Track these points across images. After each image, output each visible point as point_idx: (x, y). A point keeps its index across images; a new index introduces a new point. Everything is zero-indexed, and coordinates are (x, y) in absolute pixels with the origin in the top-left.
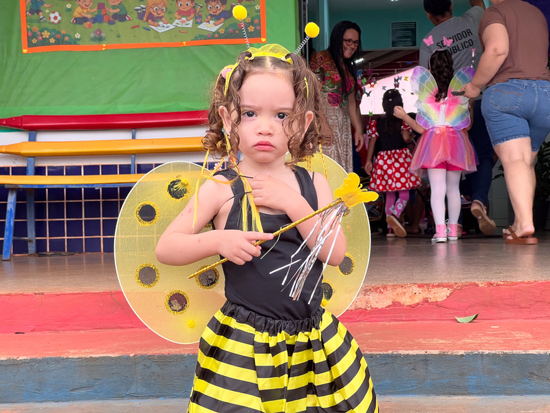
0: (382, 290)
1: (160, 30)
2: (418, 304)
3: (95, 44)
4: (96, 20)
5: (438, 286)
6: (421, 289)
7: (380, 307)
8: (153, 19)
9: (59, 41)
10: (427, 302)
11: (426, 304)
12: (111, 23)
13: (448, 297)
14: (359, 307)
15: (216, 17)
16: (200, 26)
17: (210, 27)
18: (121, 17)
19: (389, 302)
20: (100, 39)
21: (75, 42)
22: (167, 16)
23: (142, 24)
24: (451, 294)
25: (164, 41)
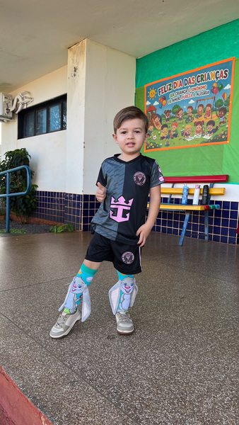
1: (189, 140)
3: (166, 147)
4: (167, 137)
8: (187, 135)
9: (155, 147)
12: (172, 138)
15: (210, 132)
16: (204, 137)
17: (207, 137)
18: (176, 135)
20: (168, 145)
21: (160, 147)
22: (192, 133)
23: (183, 138)
25: (190, 145)
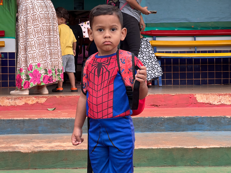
0: (21, 99)
2: (34, 104)
5: (42, 97)
6: (36, 98)
7: (20, 105)
10: (38, 103)
11: (37, 104)
13: (45, 101)
14: (12, 105)
19: (24, 103)
24: (46, 100)
